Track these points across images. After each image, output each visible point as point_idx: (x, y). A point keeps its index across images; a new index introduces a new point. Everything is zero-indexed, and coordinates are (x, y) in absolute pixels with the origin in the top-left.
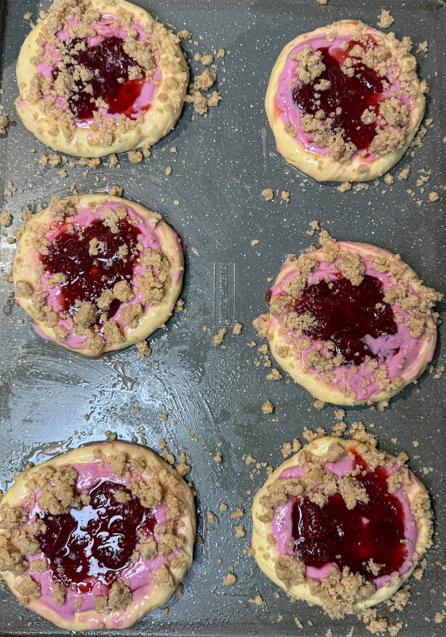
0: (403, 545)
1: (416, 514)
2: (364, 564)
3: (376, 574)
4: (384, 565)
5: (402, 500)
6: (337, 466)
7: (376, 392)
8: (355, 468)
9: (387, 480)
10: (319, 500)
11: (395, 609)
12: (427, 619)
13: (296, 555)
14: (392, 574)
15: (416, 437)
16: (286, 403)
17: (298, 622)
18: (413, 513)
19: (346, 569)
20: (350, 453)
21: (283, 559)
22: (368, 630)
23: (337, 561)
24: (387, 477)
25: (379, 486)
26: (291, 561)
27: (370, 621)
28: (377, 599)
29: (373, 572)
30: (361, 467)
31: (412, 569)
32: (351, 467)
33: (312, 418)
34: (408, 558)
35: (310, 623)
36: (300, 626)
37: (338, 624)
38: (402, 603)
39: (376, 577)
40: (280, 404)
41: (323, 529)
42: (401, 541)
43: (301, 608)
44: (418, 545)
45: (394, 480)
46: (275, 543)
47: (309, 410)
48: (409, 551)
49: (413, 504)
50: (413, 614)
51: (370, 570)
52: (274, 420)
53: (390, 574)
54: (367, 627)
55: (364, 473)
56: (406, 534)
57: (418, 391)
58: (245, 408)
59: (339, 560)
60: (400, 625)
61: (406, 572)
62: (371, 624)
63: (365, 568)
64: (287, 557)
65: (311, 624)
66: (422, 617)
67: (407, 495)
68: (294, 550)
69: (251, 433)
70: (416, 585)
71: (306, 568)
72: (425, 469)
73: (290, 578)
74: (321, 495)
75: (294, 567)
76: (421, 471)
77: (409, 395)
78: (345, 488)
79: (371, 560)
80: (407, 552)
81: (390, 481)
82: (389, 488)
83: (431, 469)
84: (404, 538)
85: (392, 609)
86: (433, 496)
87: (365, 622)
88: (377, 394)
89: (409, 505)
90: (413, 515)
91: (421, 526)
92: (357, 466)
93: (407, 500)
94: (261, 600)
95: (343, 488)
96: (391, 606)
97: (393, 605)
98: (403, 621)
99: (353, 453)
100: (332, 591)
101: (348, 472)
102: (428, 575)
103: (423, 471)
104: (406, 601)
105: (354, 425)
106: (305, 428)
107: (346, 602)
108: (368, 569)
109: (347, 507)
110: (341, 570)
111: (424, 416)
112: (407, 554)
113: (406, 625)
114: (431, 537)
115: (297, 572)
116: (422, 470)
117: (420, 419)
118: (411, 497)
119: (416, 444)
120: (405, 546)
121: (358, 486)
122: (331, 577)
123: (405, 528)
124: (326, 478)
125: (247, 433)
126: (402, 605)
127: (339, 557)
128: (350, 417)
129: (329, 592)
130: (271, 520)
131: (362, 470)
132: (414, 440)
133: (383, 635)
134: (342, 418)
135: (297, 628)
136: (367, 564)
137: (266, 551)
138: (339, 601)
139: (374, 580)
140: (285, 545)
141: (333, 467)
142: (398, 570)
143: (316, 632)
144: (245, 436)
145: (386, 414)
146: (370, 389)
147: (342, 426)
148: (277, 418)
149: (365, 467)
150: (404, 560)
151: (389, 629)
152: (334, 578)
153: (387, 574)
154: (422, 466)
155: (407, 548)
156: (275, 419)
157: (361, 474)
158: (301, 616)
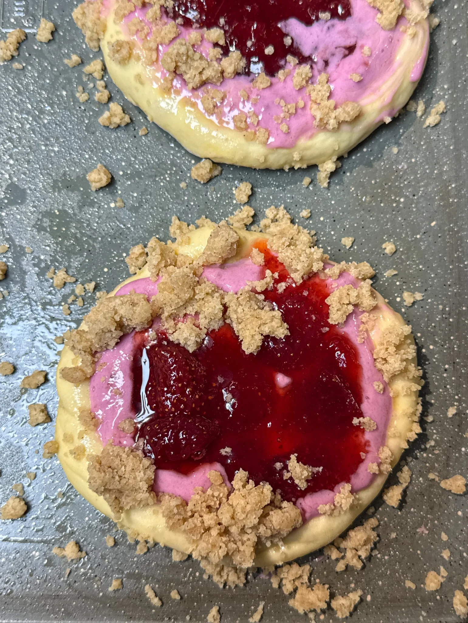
0: (359, 429)
1: (385, 367)
2: (278, 465)
3: (302, 485)
4: (321, 469)
5: (357, 340)
6: (227, 274)
7: (309, 134)
8: (262, 276)
9: (328, 301)
10: (186, 334)
11: (347, 566)
12: (409, 584)
13: (137, 448)
14: (336, 488)
15: (390, 236)
16: (138, 174)
17: (150, 594)
18: (379, 366)
19: (241, 475)
20: (255, 251)
21: (108, 453)
22: (292, 609)
23: (222, 460)
24: (327, 295)
25: (311, 312)
26: (124, 456)
27: (295, 590)
28: (308, 542)
29: (297, 482)
30: (276, 275)
31: (380, 482)
32: (256, 275)
33: (188, 201)
34: (370, 456)
35: (174, 595)
36: (156, 601)
37: (233, 597)
38: (360, 553)
39: (303, 494)
40: (125, 174)
41: (192, 392)
42: (355, 421)
43: (157, 565)
44: (391, 431)
45: (340, 299)
46: (96, 426)
47: (183, 185)
48: (372, 444)
49: (378, 347)
50: (381, 576)
51: (291, 478)
52: (112, 205)
53: (332, 489)
54: (291, 603)
55: (282, 287)
56: (365, 407)
57: (395, 150)
58: (55, 182)
59: (226, 457)
60: (355, 597)
61: (365, 488)
62: (298, 596)
63: (281, 475)
64: (117, 449)
65: (178, 597)
66: (400, 582)
67: (367, 331)
68: (134, 438)
69: (68, 229)
70: (390, 521)
71: (156, 472)
72: (406, 295)
73: (120, 492)
74: (191, 325)
75: (129, 469)
76: (398, 299)
77: (378, 159)
78: (240, 310)
79: (293, 457)
80: (367, 443)
81: (332, 301)
82: (331, 316)
83: (419, 296)
84: (360, 415)
85: (341, 566)
86: (422, 347)
87: (286, 593)
88: (311, 137)
89: (372, 350)
90: (380, 371)
91: (397, 396)
92: (268, 272)
93: (368, 340)
94: (76, 549)
95: (236, 312)
96: (337, 560)
97: (343, 558)
98: (363, 590)
99: (261, 251)
100: (209, 519)
101: (249, 283)
102: (414, 500)
103: (403, 300)
104: (368, 547)
105: (270, 213)
106: (174, 218)
107: (239, 544)
108: (286, 476)
109: (244, 347)
110: (231, 478)
111: (406, 197)
112: (367, 448)
113: (369, 598)
114: (416, 419)
115: (135, 478)
116: (401, 297)
117: (398, 202)
118: (375, 336)
119: (389, 248)
120: (363, 431)
121: (267, 308)
122: (209, 492)
123: (365, 395)
124: (201, 290)
125: (59, 229)
126: (359, 557)
127: (226, 451)
128: (263, 199)
129: (203, 522)
130: (88, 379)
131: (277, 282)
132: (385, 241)
133: (322, 617)
134: (245, 199)
135: (150, 606)
136: (286, 467)
137: (77, 443)
138: (224, 539)
139: (300, 500)
140: (117, 427)
141: (219, 275)
142: (348, 481)
143: (188, 614)
144: (54, 234)
145: (332, 194)
146: (296, 124)
147: (247, 212)
148: (118, 199)
149: (283, 277)
150: (362, 461)
151: (334, 604)
152: (216, 494)
153: (326, 488)
154: (401, 291)
155: (368, 436)
156: (115, 202)
157: (276, 289)
158: (158, 581)
